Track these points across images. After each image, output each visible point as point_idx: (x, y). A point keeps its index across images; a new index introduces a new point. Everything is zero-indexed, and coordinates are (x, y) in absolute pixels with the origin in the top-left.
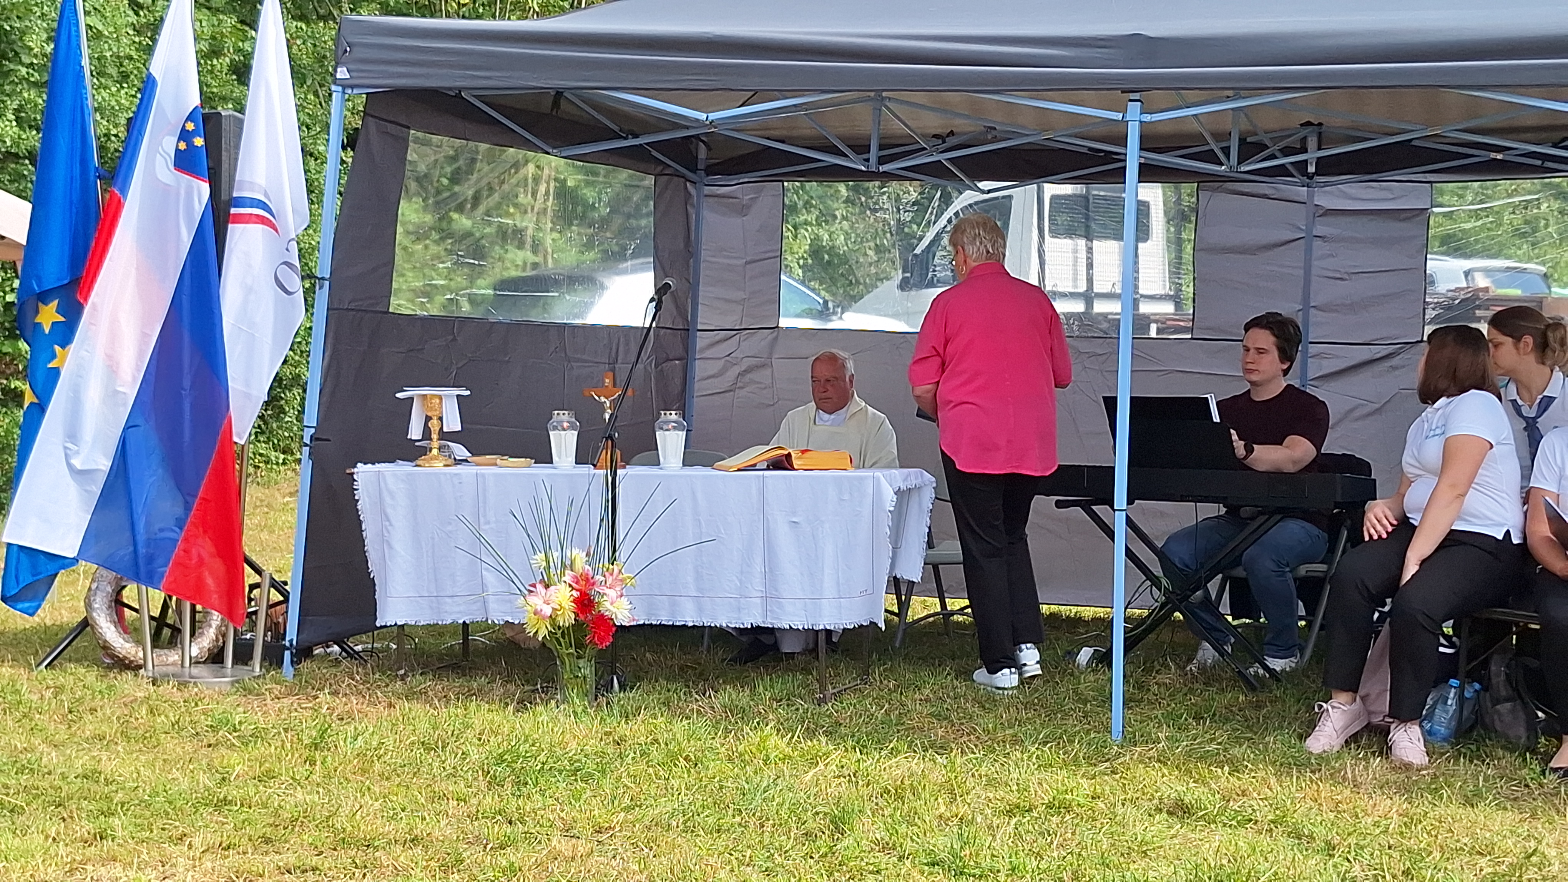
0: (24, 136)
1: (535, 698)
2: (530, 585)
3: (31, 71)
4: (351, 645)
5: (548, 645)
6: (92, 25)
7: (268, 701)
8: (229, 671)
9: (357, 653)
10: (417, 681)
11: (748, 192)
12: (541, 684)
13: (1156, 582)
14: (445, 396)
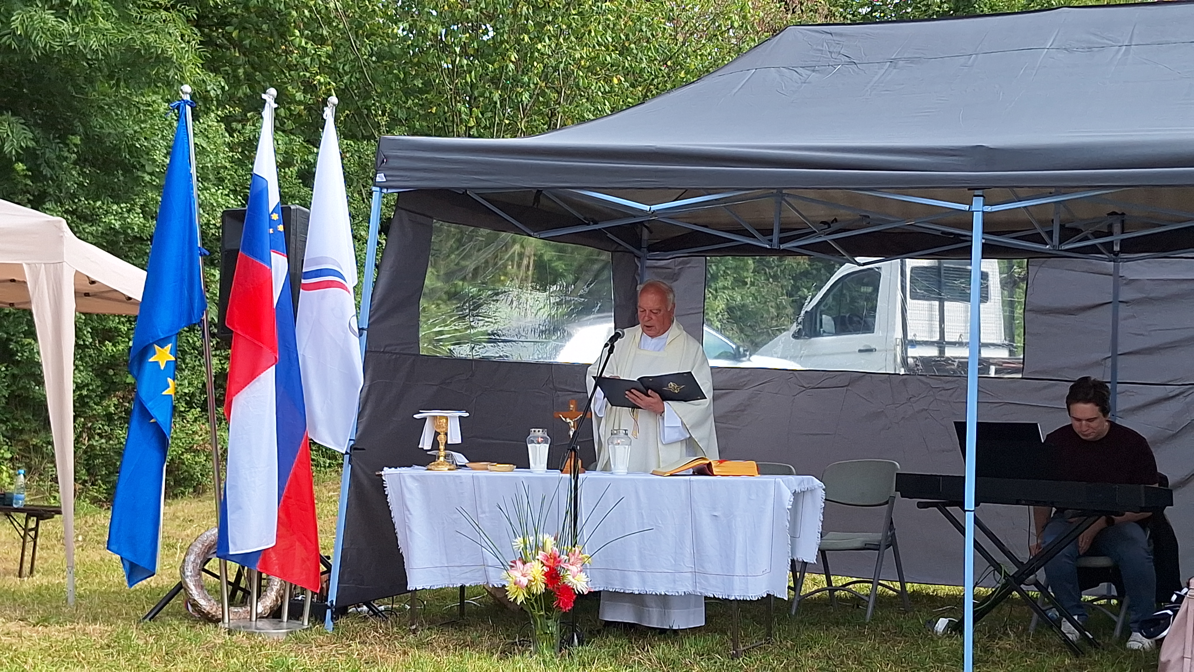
0: (148, 225)
1: (514, 649)
2: (512, 562)
3: (154, 178)
4: (376, 606)
5: (525, 608)
6: (199, 143)
7: (314, 648)
8: (285, 625)
9: (381, 611)
10: (423, 634)
11: (680, 263)
12: (519, 639)
13: (997, 567)
14: (450, 417)
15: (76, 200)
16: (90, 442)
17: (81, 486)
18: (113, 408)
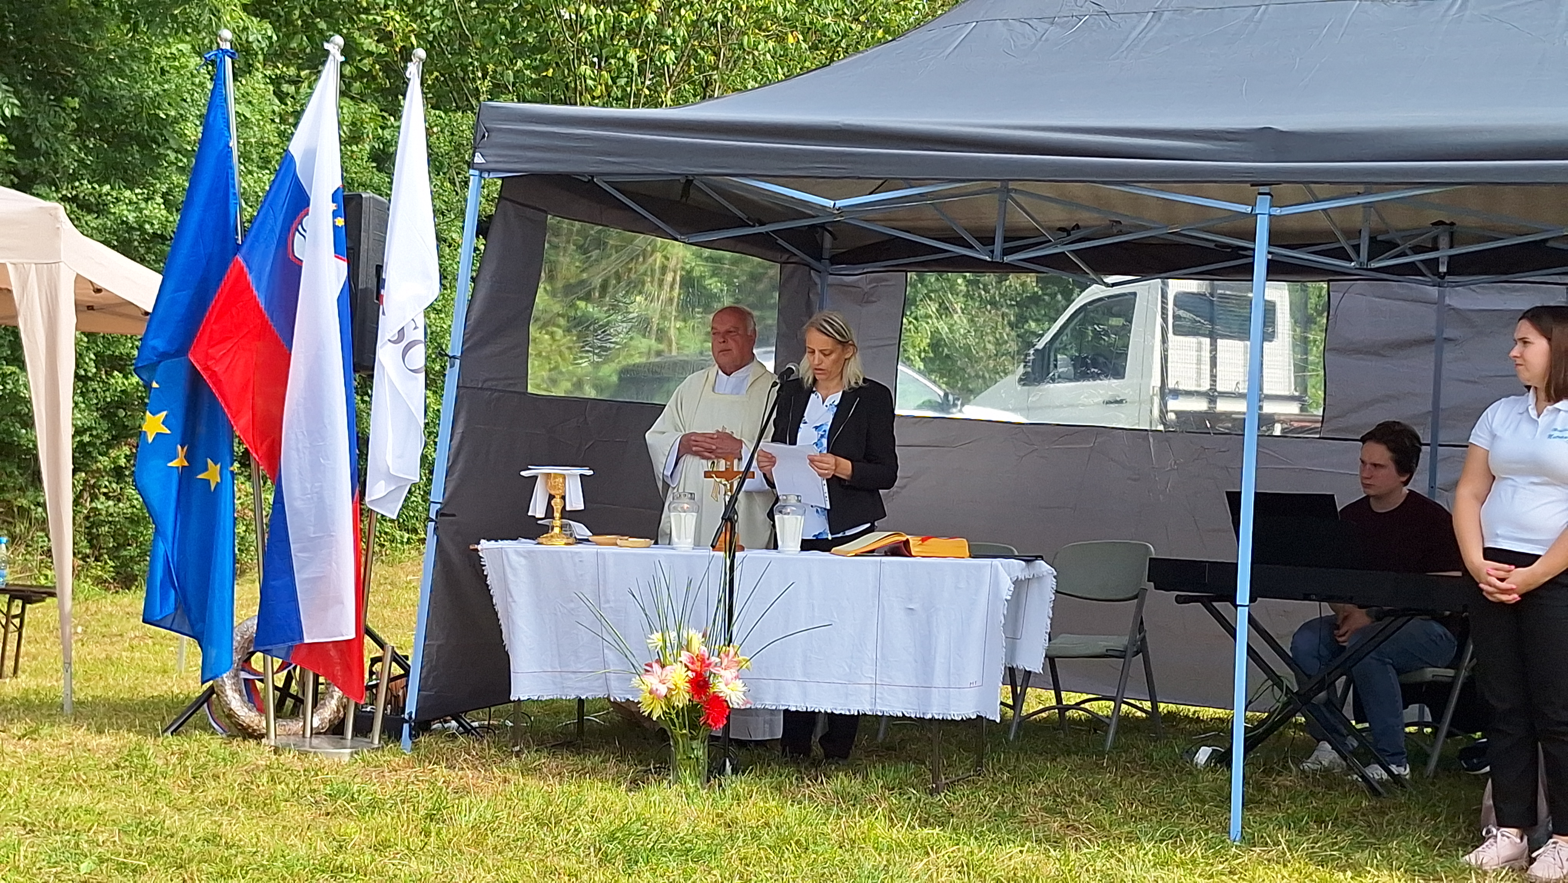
0: (171, 219)
1: (648, 778)
2: (646, 665)
3: (180, 156)
4: (468, 721)
5: (663, 725)
6: (241, 112)
7: (386, 773)
8: (349, 743)
9: (474, 729)
10: (532, 758)
11: (872, 281)
12: (654, 765)
13: (1277, 680)
14: (569, 475)
15: (77, 184)
16: (94, 505)
17: (81, 562)
18: (124, 460)
